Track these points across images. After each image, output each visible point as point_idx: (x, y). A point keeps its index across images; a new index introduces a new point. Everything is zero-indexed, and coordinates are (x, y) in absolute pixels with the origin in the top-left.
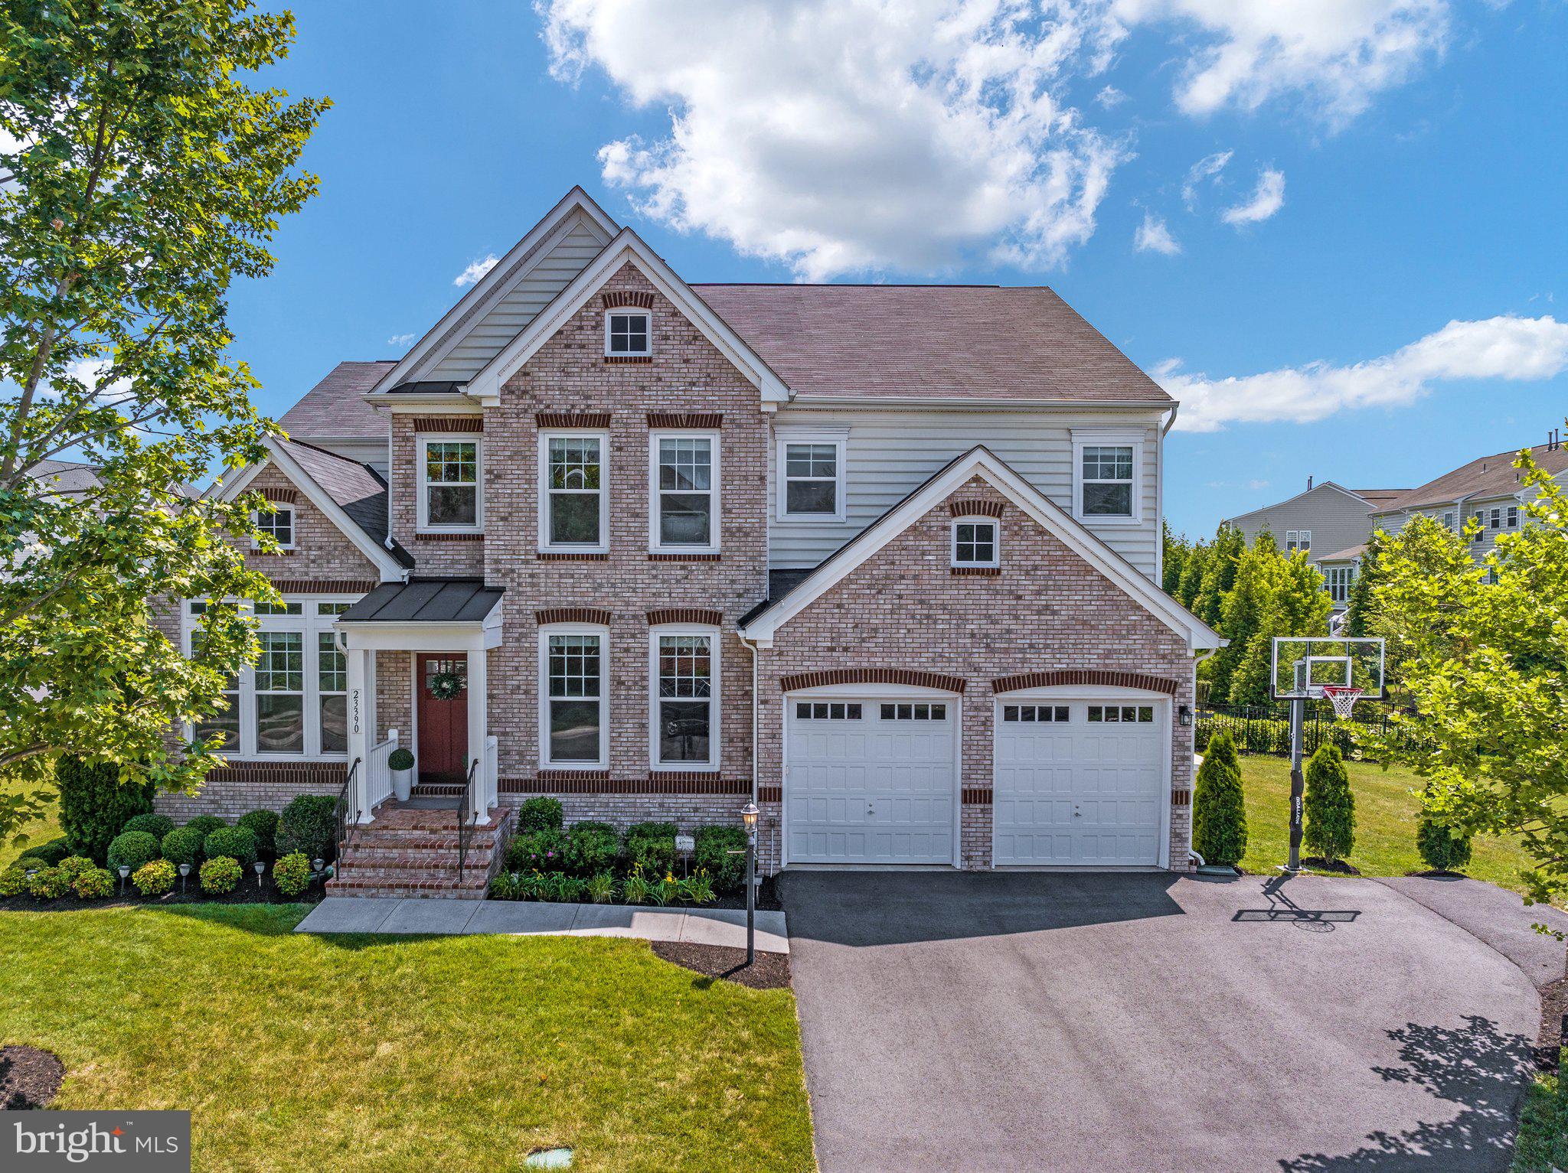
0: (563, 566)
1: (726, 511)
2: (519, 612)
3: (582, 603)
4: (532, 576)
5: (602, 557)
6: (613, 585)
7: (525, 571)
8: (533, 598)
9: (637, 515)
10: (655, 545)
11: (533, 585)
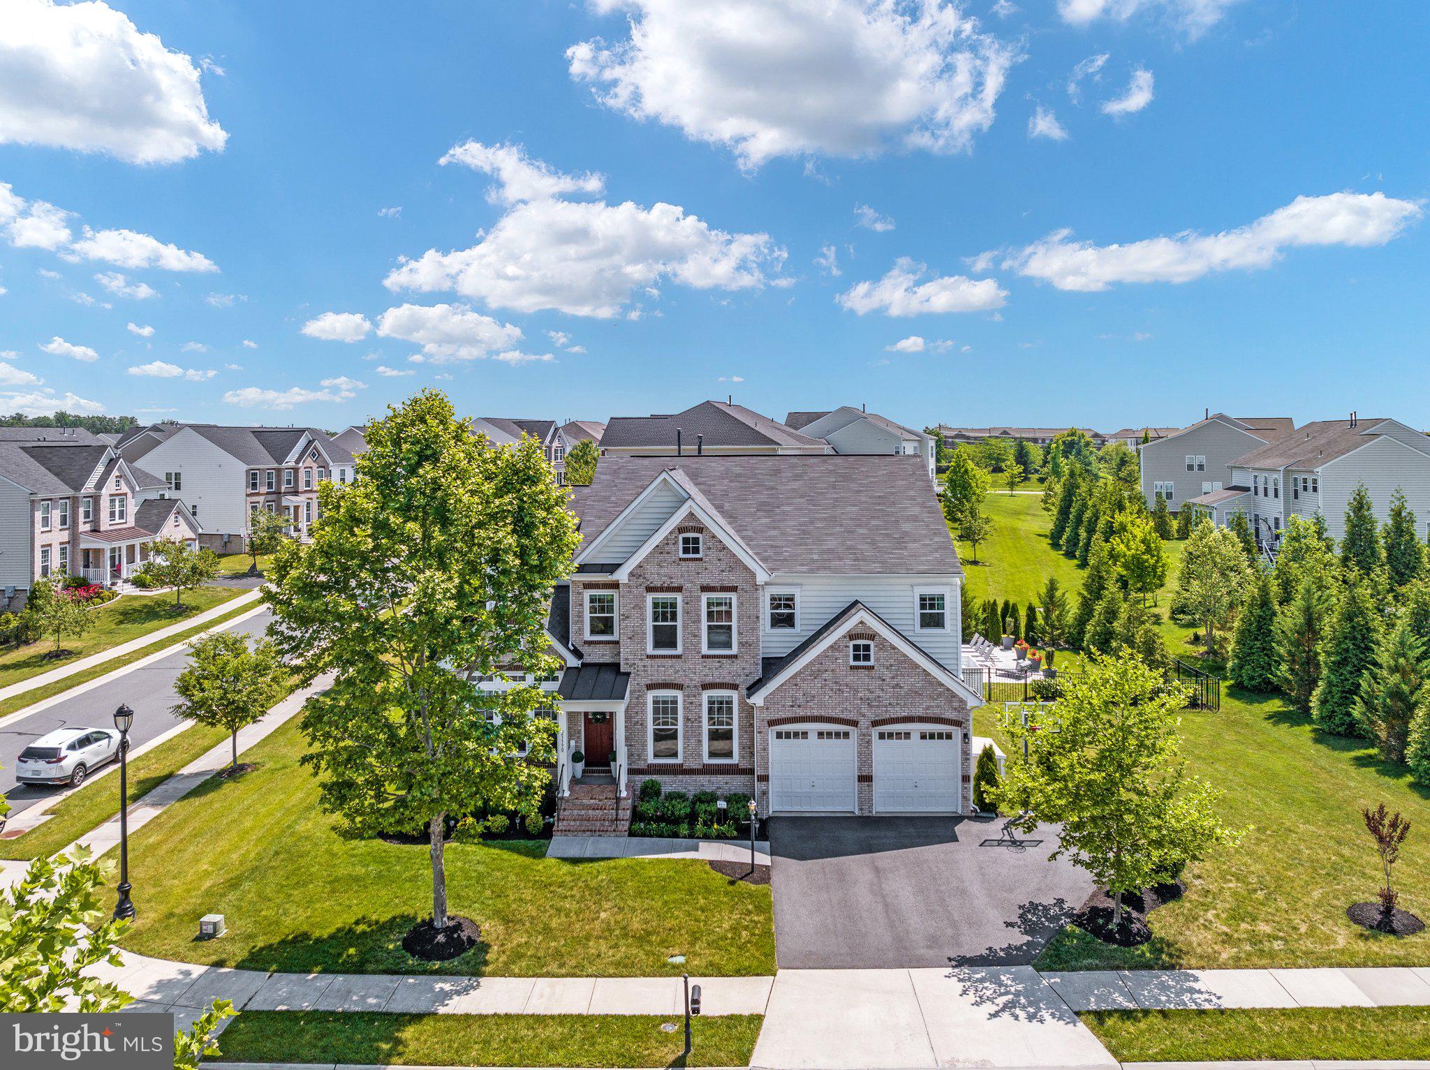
0: (659, 661)
1: (740, 633)
2: (638, 684)
3: (668, 679)
4: (644, 666)
5: (679, 657)
6: (685, 671)
7: (641, 664)
8: (645, 677)
9: (696, 636)
10: (705, 650)
11: (644, 671)
